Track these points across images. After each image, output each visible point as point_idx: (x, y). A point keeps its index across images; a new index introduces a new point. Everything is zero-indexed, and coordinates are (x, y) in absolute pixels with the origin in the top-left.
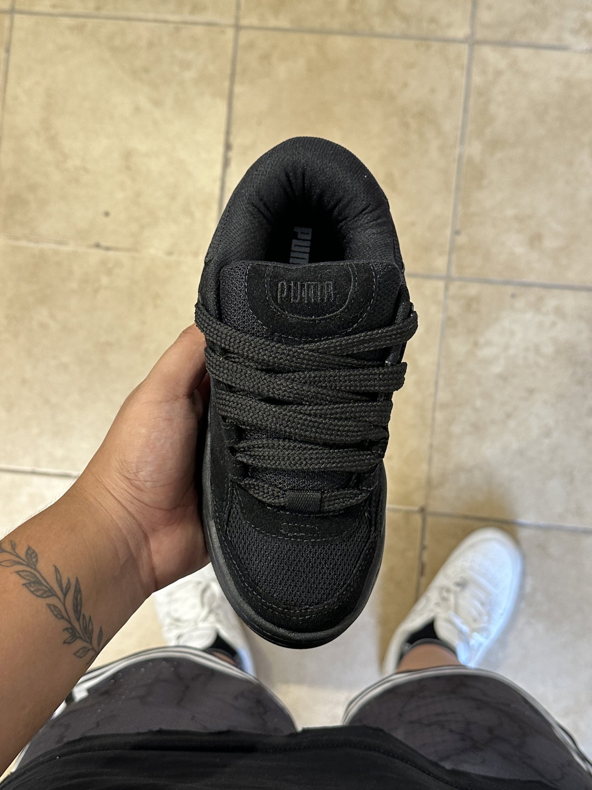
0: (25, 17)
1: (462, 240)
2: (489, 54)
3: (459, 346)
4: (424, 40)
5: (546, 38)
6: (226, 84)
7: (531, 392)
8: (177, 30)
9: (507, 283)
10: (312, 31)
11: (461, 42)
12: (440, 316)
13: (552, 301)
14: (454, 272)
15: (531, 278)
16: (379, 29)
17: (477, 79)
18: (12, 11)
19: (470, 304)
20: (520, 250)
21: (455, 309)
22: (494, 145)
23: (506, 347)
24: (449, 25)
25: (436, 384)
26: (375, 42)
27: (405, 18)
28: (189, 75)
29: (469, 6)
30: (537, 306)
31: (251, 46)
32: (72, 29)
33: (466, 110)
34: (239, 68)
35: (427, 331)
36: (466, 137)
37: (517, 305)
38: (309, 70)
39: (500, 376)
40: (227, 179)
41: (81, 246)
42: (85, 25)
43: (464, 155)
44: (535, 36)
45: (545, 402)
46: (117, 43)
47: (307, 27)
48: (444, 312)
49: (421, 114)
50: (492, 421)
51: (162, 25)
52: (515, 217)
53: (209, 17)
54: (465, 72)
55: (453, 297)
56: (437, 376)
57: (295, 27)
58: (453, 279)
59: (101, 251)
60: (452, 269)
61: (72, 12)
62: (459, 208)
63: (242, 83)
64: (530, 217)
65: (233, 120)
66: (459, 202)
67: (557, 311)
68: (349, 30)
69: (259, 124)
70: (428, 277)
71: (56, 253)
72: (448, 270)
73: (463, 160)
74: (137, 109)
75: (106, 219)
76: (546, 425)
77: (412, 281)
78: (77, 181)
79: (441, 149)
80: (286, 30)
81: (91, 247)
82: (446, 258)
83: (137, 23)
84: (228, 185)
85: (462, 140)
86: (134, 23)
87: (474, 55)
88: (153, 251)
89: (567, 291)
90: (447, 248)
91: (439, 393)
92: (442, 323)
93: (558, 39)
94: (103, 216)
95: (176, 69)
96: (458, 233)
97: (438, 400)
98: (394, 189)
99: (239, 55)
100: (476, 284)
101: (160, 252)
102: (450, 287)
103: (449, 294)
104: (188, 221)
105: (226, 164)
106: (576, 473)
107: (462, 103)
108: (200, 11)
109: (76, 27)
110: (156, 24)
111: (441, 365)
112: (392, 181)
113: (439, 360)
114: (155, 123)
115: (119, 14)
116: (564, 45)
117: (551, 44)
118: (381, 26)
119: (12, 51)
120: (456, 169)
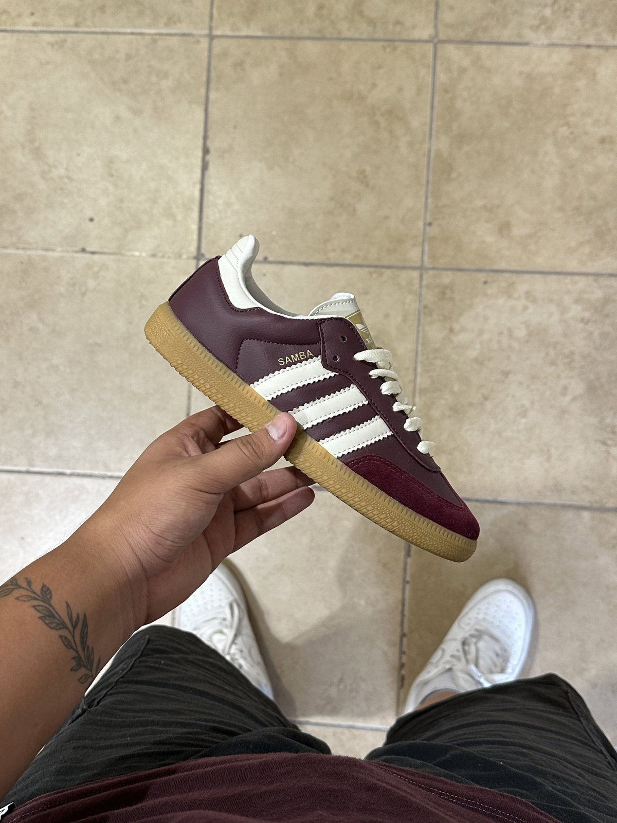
0: (8, 35)
1: (433, 231)
2: (452, 52)
3: (435, 333)
4: (391, 42)
5: (506, 35)
6: (203, 91)
7: (506, 374)
8: (155, 41)
9: (479, 270)
10: (282, 38)
11: (426, 41)
12: (415, 305)
13: (523, 285)
14: (427, 262)
15: (502, 265)
16: (346, 34)
17: (442, 77)
19: (444, 293)
20: (489, 239)
21: (429, 297)
22: (461, 139)
23: (481, 332)
24: (414, 27)
25: (415, 369)
26: (343, 46)
27: (371, 22)
28: (166, 84)
29: (432, 7)
30: (508, 292)
31: (225, 54)
32: (52, 45)
33: (432, 107)
34: (213, 75)
35: (405, 320)
36: (434, 133)
37: (490, 292)
38: (281, 75)
39: (476, 360)
40: (206, 182)
41: (68, 251)
42: (65, 41)
43: (433, 149)
44: (496, 33)
45: (521, 383)
46: (96, 56)
47: (278, 33)
48: (420, 301)
49: (390, 112)
50: (471, 404)
51: (139, 37)
52: (484, 208)
53: (183, 28)
54: (431, 71)
55: (428, 286)
56: (416, 362)
57: (266, 34)
58: (427, 269)
59: (87, 256)
60: (426, 258)
61: (52, 29)
62: (430, 201)
63: (217, 89)
64: (498, 206)
65: (210, 125)
66: (430, 195)
67: (529, 295)
68: (318, 35)
69: (235, 127)
70: (403, 268)
71: (44, 259)
72: (422, 260)
73: (432, 154)
74: (118, 118)
75: (91, 225)
76: (523, 406)
77: (388, 272)
78: (61, 189)
79: (411, 144)
80: (257, 37)
81: (76, 252)
82: (420, 249)
83: (116, 36)
84: (207, 187)
85: (431, 135)
86: (112, 36)
87: (439, 53)
88: (137, 254)
89: (537, 276)
90: (421, 239)
91: (418, 380)
92: (419, 312)
93: (519, 35)
94: (88, 222)
95: (154, 79)
96: (430, 224)
97: (418, 387)
98: (367, 185)
99: (214, 63)
100: (450, 273)
101: (144, 254)
102: (425, 276)
103: (424, 283)
104: (170, 223)
105: (205, 167)
106: (553, 450)
107: (429, 100)
108: (175, 23)
109: (57, 43)
110: (133, 37)
111: (420, 353)
112: (365, 177)
113: (417, 348)
114: (135, 131)
115: (97, 29)
116: (525, 40)
117: (512, 40)
118: (349, 30)
120: (426, 163)
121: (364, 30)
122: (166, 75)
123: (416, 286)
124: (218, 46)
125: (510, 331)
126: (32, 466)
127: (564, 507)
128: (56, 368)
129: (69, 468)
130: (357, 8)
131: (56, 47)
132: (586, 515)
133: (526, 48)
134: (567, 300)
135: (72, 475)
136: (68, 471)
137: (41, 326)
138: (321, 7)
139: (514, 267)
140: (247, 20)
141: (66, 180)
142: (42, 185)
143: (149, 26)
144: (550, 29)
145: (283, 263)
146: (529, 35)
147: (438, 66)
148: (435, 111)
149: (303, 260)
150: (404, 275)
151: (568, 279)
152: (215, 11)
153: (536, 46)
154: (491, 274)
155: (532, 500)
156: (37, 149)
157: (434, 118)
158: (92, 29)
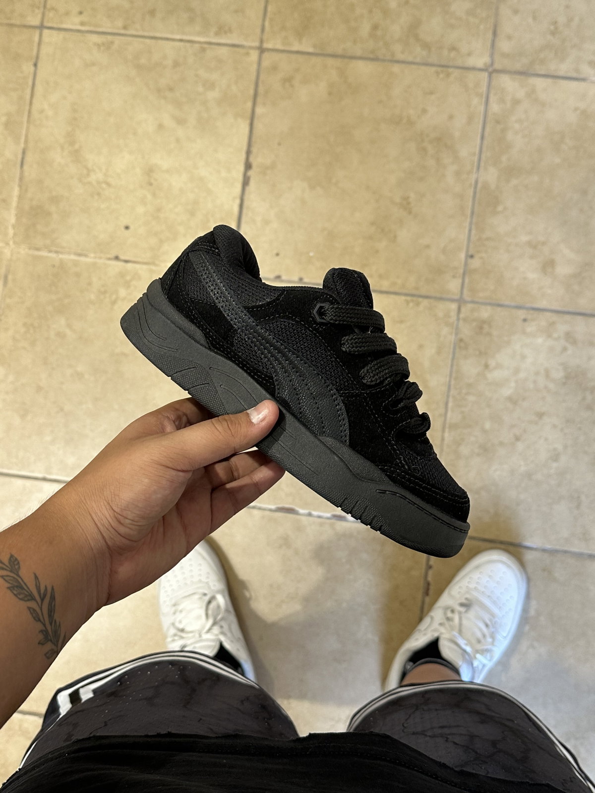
0: (54, 32)
1: (475, 263)
2: (507, 83)
3: (470, 368)
4: (444, 67)
5: (564, 68)
6: (249, 104)
7: (540, 415)
9: (519, 307)
10: (334, 56)
11: (481, 70)
12: (452, 338)
13: (563, 326)
14: (467, 295)
15: (543, 304)
17: (495, 107)
18: (42, 27)
19: (482, 327)
20: (532, 276)
21: (466, 331)
22: (510, 172)
23: (517, 371)
24: (469, 54)
25: (447, 404)
27: (426, 46)
28: (213, 95)
29: (490, 35)
30: (548, 331)
31: (275, 68)
33: (482, 138)
34: (261, 89)
35: (439, 352)
36: (482, 164)
37: (529, 330)
38: (330, 94)
39: (510, 399)
40: (246, 197)
41: (100, 258)
42: (112, 43)
43: (480, 180)
44: (553, 67)
45: (555, 426)
46: (143, 61)
47: (329, 51)
48: (456, 334)
49: (438, 140)
50: (501, 444)
51: (188, 45)
52: (529, 244)
53: (234, 39)
54: (484, 100)
55: (465, 320)
56: (448, 396)
57: (318, 51)
58: (466, 302)
59: (120, 264)
60: (465, 291)
61: (101, 30)
62: (473, 232)
63: (264, 104)
65: (253, 139)
66: (473, 227)
67: (569, 336)
68: (371, 56)
69: (279, 144)
70: (441, 299)
71: (75, 263)
72: (461, 293)
73: (480, 185)
74: (161, 127)
75: (126, 232)
76: (555, 449)
77: (425, 303)
78: (99, 194)
80: (309, 54)
81: (110, 259)
82: (460, 281)
83: (164, 42)
84: (246, 203)
85: (479, 166)
86: (160, 42)
87: (494, 83)
89: (579, 318)
90: (461, 271)
91: (449, 414)
93: (577, 70)
94: (123, 229)
95: (200, 89)
97: (448, 421)
98: (410, 213)
99: (262, 77)
100: (489, 308)
102: (463, 310)
103: (462, 316)
105: (246, 183)
106: (583, 498)
107: (480, 130)
108: (226, 32)
109: (103, 44)
110: (182, 44)
111: (452, 387)
112: (409, 203)
113: (450, 381)
114: (178, 141)
115: (146, 34)
116: (582, 76)
117: (569, 75)
118: (403, 52)
119: (39, 65)
120: (472, 194)
121: (419, 53)
123: (453, 318)
124: (268, 60)
125: (547, 371)
126: (49, 473)
130: (413, 28)
131: (102, 48)
133: (582, 85)
137: (68, 332)
138: (375, 27)
139: (556, 306)
140: (299, 35)
141: (104, 186)
142: (79, 189)
143: (199, 34)
146: (586, 70)
147: (492, 96)
148: (485, 142)
150: (441, 308)
152: (267, 24)
153: (593, 82)
154: (532, 312)
156: (77, 151)
157: (484, 149)
158: (141, 33)
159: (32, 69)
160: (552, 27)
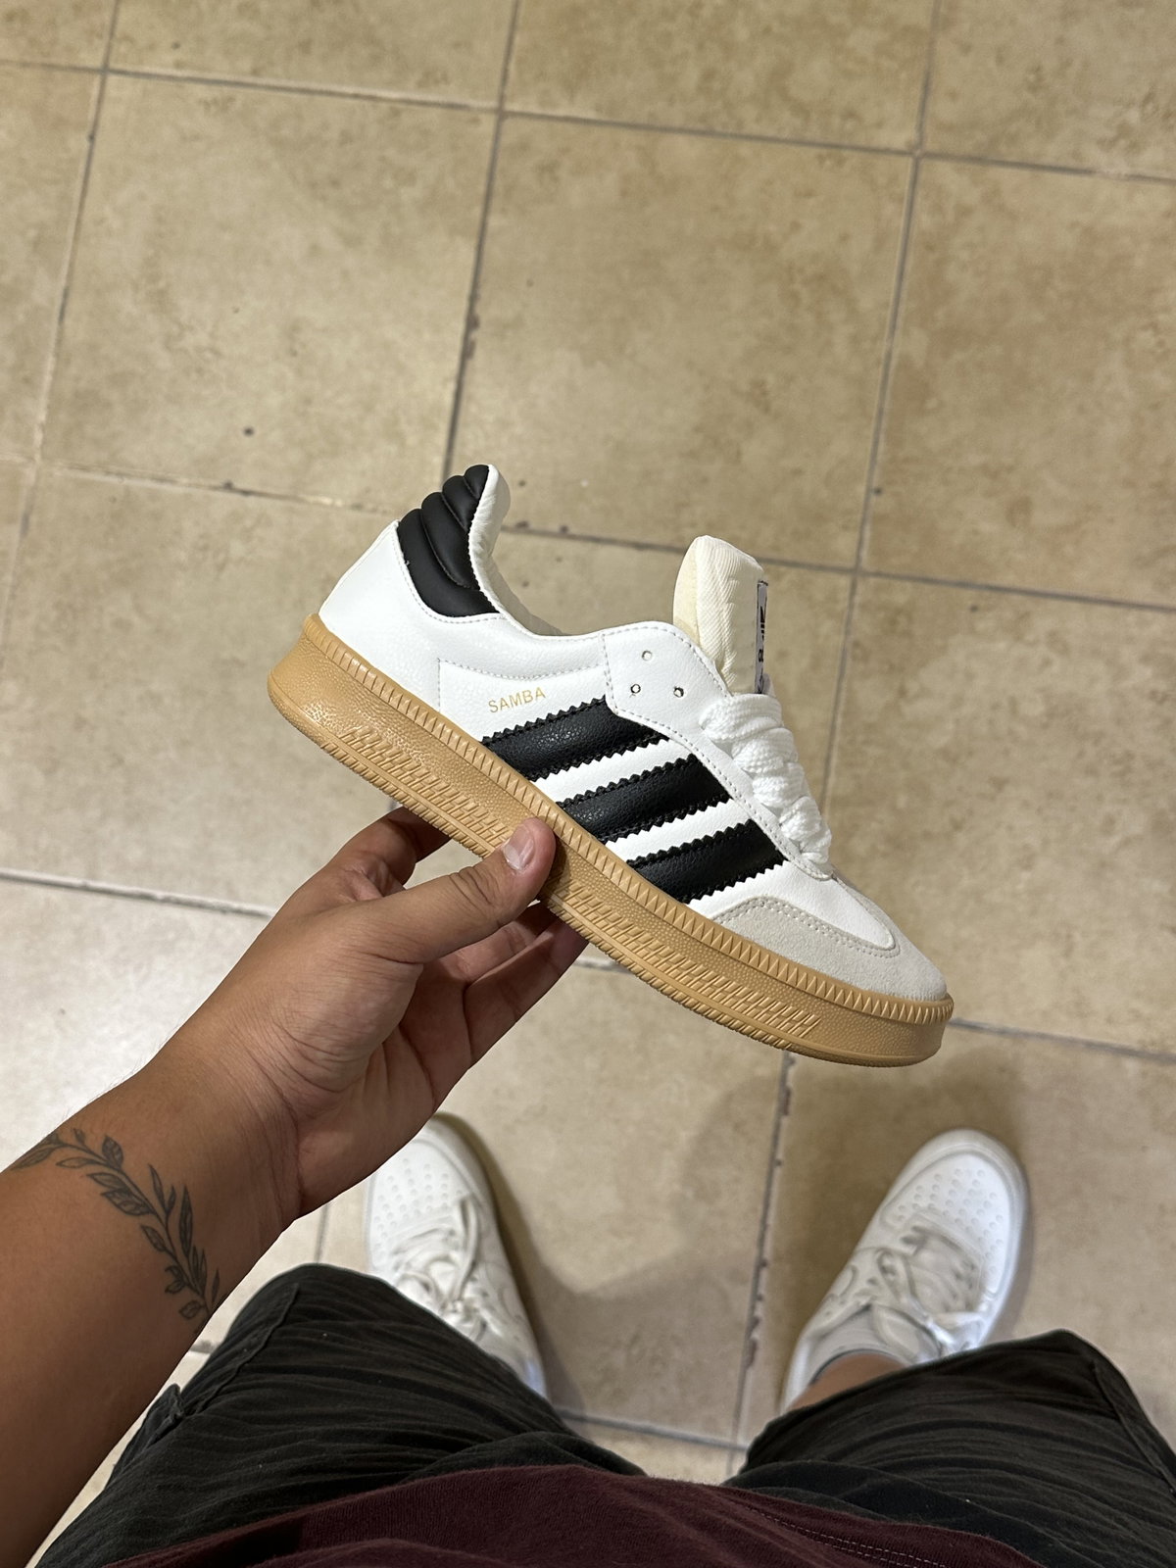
0: (128, 80)
1: (883, 504)
2: (946, 174)
3: (871, 695)
4: (834, 148)
5: (1052, 153)
6: (477, 211)
7: (1000, 784)
8: (396, 113)
9: (963, 585)
10: (633, 126)
11: (900, 153)
12: (838, 640)
13: (1044, 622)
14: (868, 562)
15: (1008, 579)
16: (752, 128)
17: (924, 221)
18: (105, 70)
19: (894, 621)
20: (986, 527)
21: (865, 627)
22: (950, 338)
23: (958, 701)
24: (879, 125)
25: (828, 760)
26: (745, 149)
27: (801, 110)
28: (409, 194)
29: (917, 92)
30: (1016, 630)
31: (523, 147)
32: (207, 104)
33: (902, 275)
34: (501, 184)
35: (816, 665)
36: (900, 322)
37: (981, 626)
38: (624, 193)
39: (944, 753)
40: (467, 378)
41: (198, 486)
42: (231, 99)
43: (896, 353)
44: (1033, 147)
45: (1026, 804)
46: (286, 132)
47: (625, 117)
48: (847, 633)
49: (821, 277)
50: (927, 836)
51: (366, 103)
52: (984, 469)
53: (451, 94)
54: (905, 207)
55: (864, 607)
56: (830, 747)
57: (604, 117)
58: (866, 574)
59: (235, 497)
60: (865, 554)
61: (210, 76)
62: (882, 447)
63: (504, 211)
64: (1010, 469)
65: (483, 274)
66: (882, 437)
67: (1054, 639)
68: (700, 126)
69: (530, 283)
70: (821, 568)
71: (154, 496)
72: (858, 558)
73: (894, 362)
74: (315, 250)
75: (247, 440)
76: (1026, 847)
78: (200, 371)
79: (855, 340)
80: (587, 122)
81: (215, 488)
82: (856, 535)
83: (324, 99)
84: (467, 390)
85: (894, 327)
86: (318, 99)
87: (923, 176)
88: (327, 501)
89: (1074, 606)
90: (859, 517)
91: (832, 780)
92: (844, 651)
93: (1076, 155)
94: (241, 434)
95: (388, 183)
96: (878, 491)
97: (829, 793)
98: (767, 410)
99: (501, 163)
100: (908, 585)
101: (339, 503)
102: (860, 588)
103: (858, 599)
104: (393, 449)
105: (467, 352)
106: (1077, 937)
107: (898, 262)
108: (437, 82)
109: (215, 102)
110: (357, 102)
111: (838, 731)
112: (764, 393)
113: (834, 719)
114: (345, 274)
115: (292, 84)
116: (1086, 165)
117: (1062, 163)
118: (758, 120)
119: (99, 139)
120: (880, 377)
121: (787, 122)
122: (409, 178)
123: (843, 605)
124: (513, 131)
125: (1014, 703)
126: (94, 877)
127: (1090, 1046)
128: (155, 699)
129: (162, 888)
130: (778, 79)
131: (213, 109)
132: (1131, 1066)
133: (1086, 181)
134: (1128, 654)
135: (166, 901)
136: (160, 894)
137: (136, 619)
138: (709, 75)
139: (1030, 583)
140: (571, 89)
141: (209, 355)
142: (164, 361)
143: (389, 85)
144: (1134, 148)
145: (597, 540)
146: (1094, 156)
147: (919, 200)
148: (906, 284)
149: (635, 536)
150: (821, 583)
151: (1132, 616)
152: (512, 67)
153: (1106, 176)
154: (987, 593)
155: (1028, 1028)
156: (162, 293)
157: (904, 295)
158: (284, 83)
159: (86, 144)
160: (1032, 77)
